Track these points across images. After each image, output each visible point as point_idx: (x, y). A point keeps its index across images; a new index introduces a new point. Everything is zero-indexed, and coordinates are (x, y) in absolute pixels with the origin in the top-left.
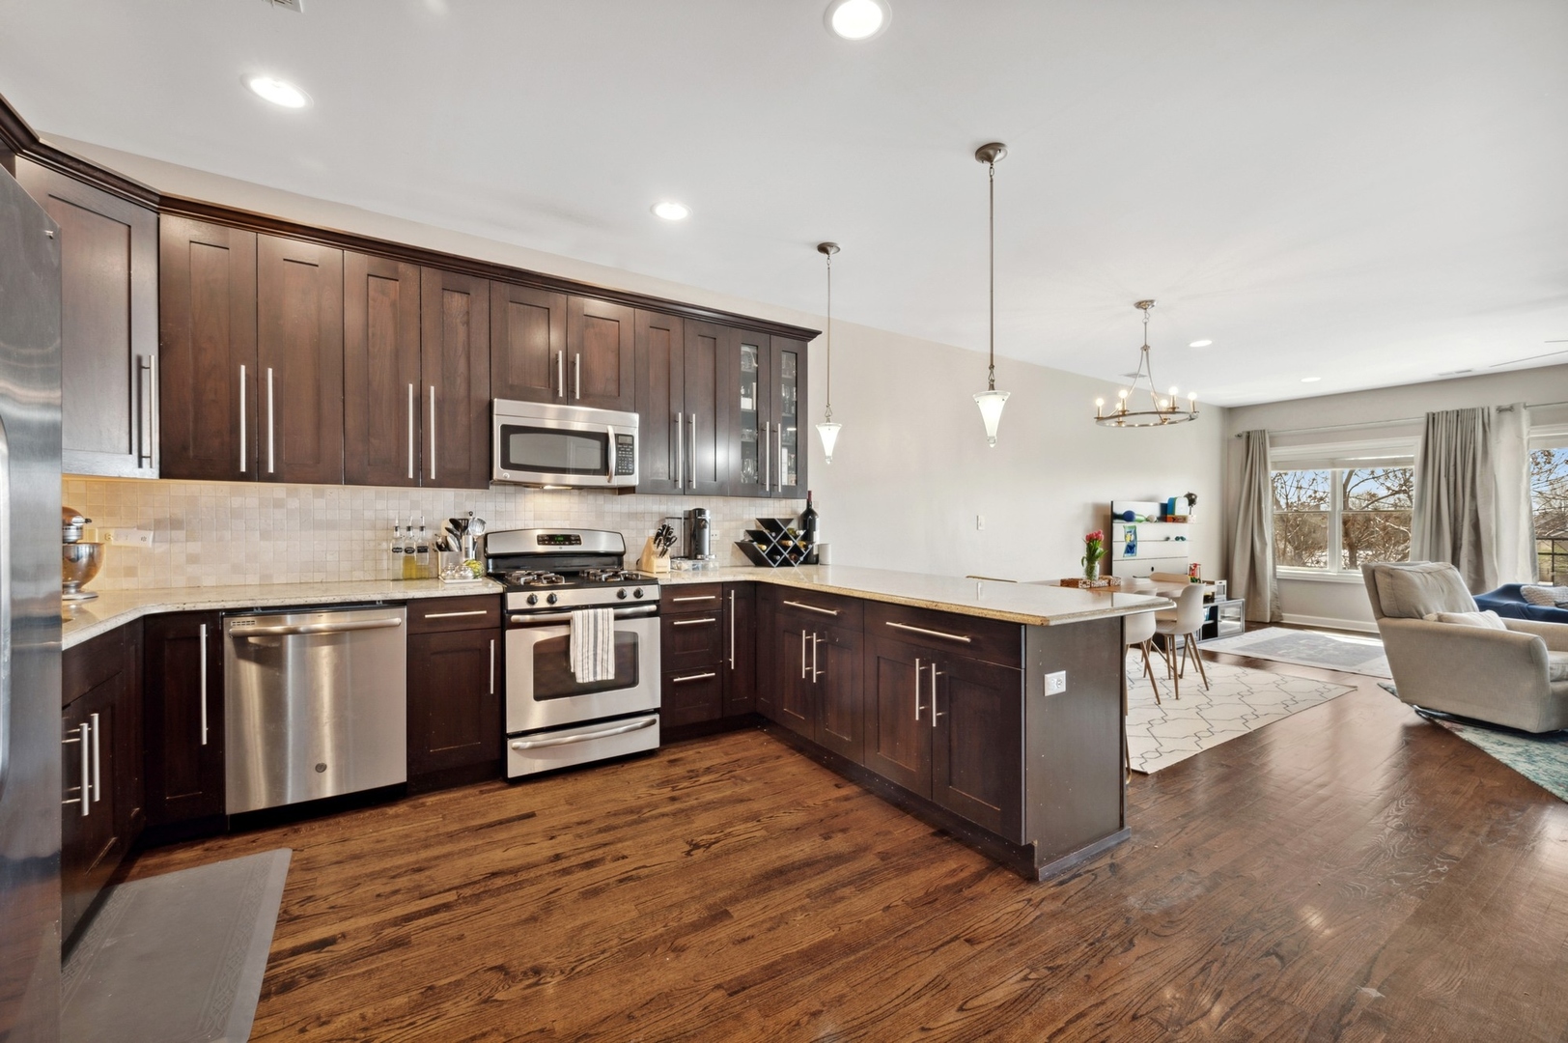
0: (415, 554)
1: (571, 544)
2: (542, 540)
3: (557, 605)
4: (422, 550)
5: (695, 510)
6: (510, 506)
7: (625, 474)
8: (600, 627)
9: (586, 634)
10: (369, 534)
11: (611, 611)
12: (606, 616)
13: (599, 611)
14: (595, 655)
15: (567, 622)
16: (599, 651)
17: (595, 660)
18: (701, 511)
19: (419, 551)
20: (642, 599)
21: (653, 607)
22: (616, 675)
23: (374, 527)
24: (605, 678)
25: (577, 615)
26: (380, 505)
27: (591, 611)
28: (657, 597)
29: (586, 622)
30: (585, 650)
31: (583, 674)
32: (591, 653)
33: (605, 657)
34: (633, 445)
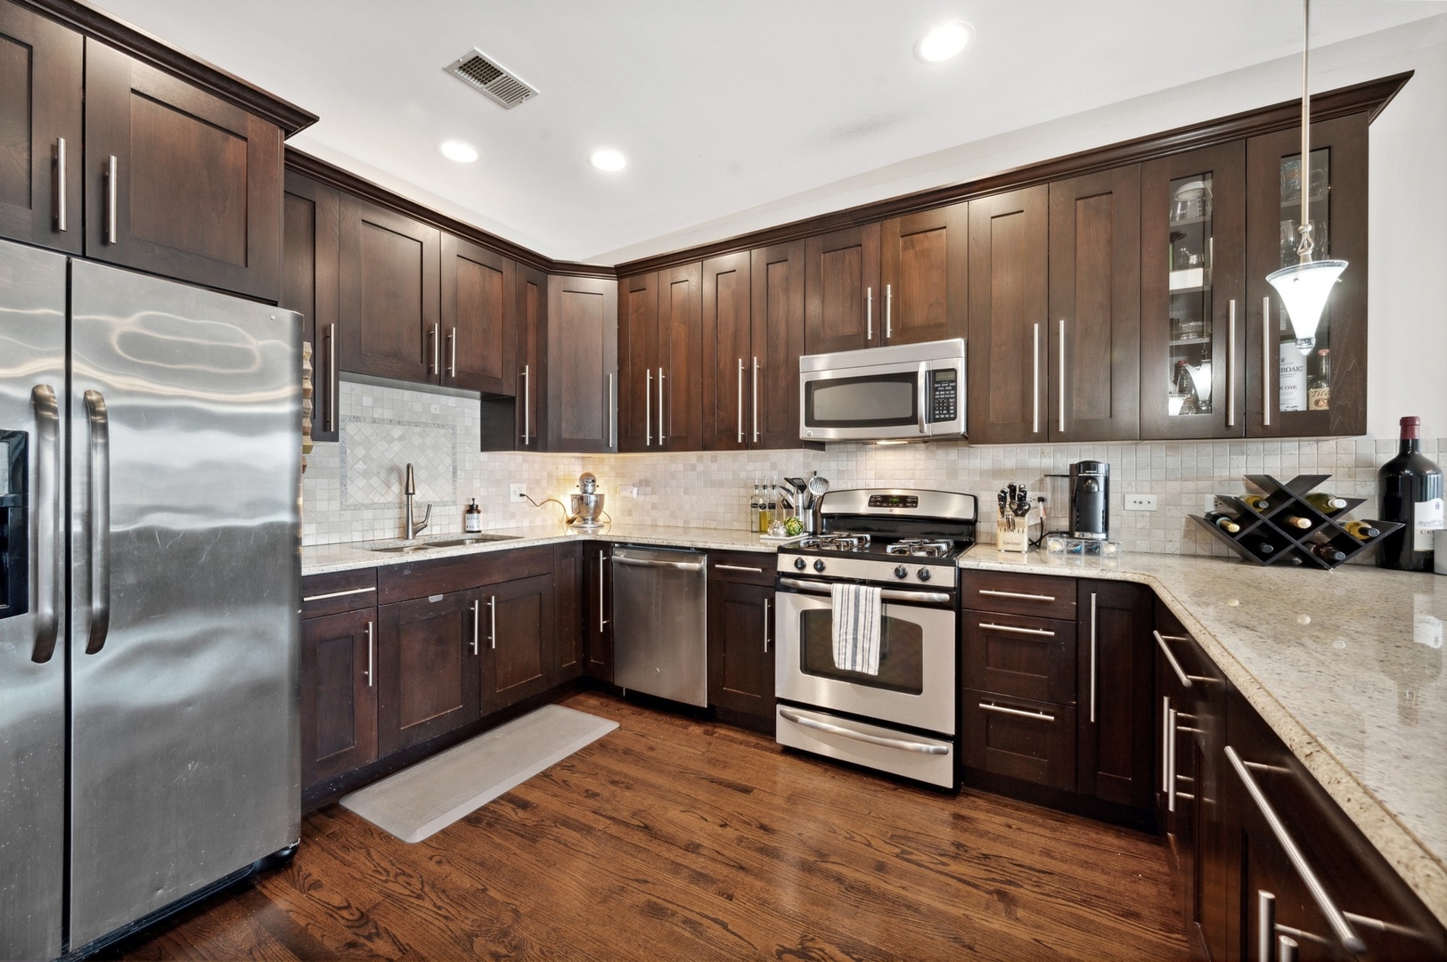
0: (767, 509)
1: (905, 506)
2: (874, 502)
3: (825, 573)
4: (772, 506)
5: (1079, 464)
6: (852, 465)
7: (945, 419)
8: (862, 608)
9: (844, 612)
10: (743, 491)
11: (878, 590)
12: (869, 596)
13: (863, 588)
14: (855, 639)
15: (828, 594)
16: (860, 637)
17: (855, 646)
18: (1090, 465)
19: (770, 508)
20: (927, 583)
21: (946, 597)
22: (879, 671)
23: (745, 486)
24: (865, 671)
25: (837, 588)
26: (750, 467)
27: (853, 587)
28: (951, 583)
29: (845, 598)
30: (843, 631)
31: (842, 661)
32: (850, 637)
33: (866, 646)
34: (955, 381)
